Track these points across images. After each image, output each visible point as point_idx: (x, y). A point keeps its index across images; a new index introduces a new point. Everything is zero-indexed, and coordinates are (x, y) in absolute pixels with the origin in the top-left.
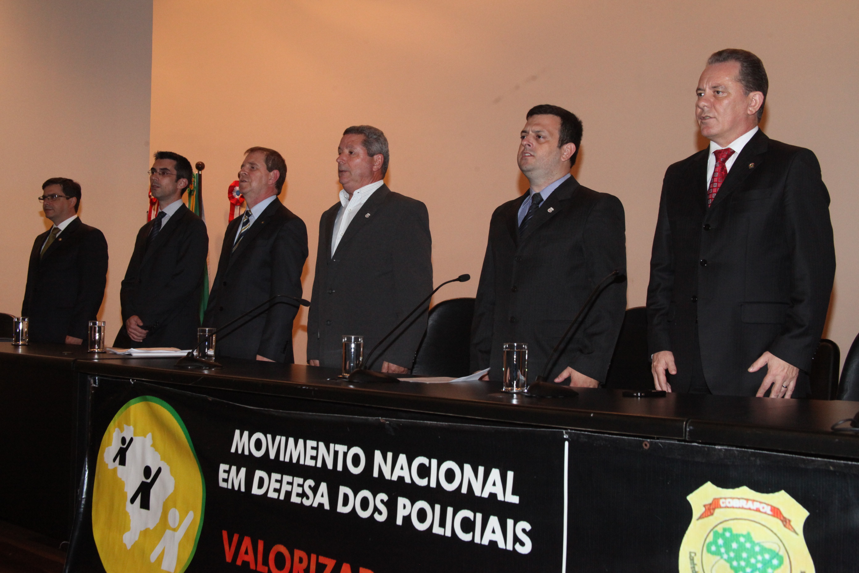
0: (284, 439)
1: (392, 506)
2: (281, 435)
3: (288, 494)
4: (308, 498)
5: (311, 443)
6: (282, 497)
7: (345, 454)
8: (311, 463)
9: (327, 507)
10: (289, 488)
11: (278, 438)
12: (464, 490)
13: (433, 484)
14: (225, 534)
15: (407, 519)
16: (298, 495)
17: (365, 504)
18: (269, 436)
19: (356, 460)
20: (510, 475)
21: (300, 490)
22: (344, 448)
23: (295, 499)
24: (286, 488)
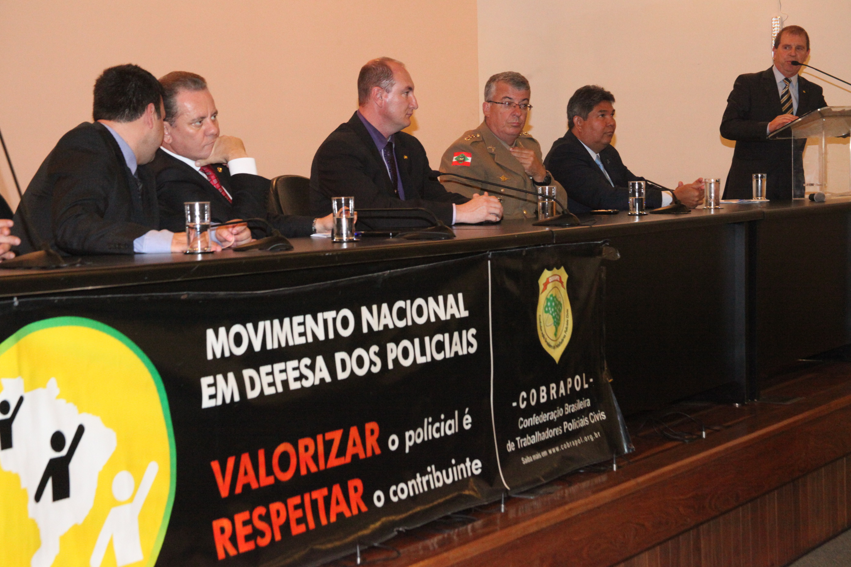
0: (268, 323)
1: (382, 354)
2: (264, 319)
3: (285, 383)
4: (307, 378)
5: (298, 319)
6: (280, 389)
7: (334, 320)
8: (302, 340)
9: (328, 379)
10: (283, 376)
11: (261, 324)
12: (433, 319)
13: (410, 323)
14: (215, 466)
15: (396, 361)
16: (296, 379)
17: (360, 362)
18: (250, 326)
19: (345, 323)
20: (460, 296)
21: (297, 374)
22: (333, 314)
23: (294, 386)
24: (279, 378)
